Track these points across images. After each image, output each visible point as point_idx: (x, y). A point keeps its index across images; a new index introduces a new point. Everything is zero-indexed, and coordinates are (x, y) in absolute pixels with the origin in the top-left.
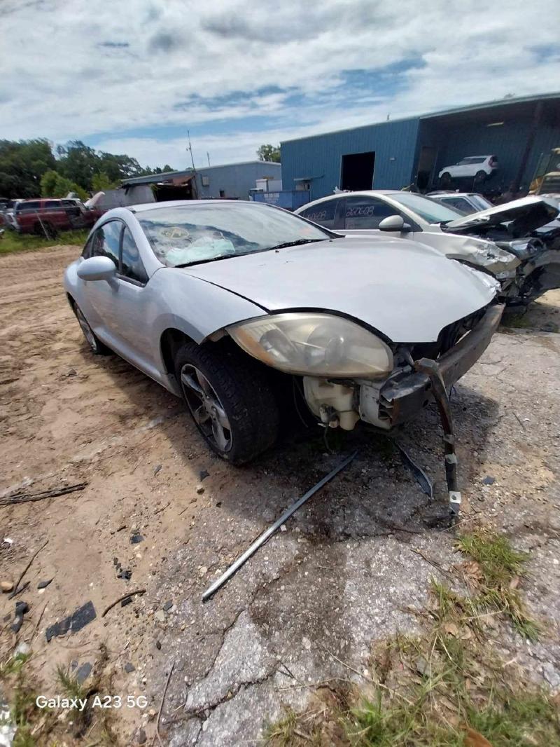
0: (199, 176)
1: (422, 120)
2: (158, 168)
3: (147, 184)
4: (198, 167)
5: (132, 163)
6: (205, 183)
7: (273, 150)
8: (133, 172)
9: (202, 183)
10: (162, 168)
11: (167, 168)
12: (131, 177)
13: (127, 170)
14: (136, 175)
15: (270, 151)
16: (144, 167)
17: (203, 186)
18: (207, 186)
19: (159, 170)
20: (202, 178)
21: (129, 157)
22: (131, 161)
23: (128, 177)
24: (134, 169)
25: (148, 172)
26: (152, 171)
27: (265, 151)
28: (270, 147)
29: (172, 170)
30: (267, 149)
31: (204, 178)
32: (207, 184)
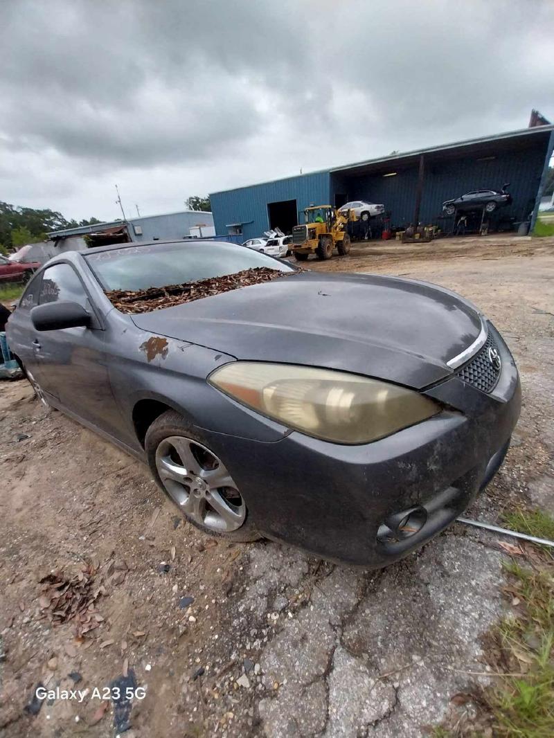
0: (131, 226)
1: (331, 173)
2: (84, 221)
3: (80, 235)
4: (128, 218)
5: (56, 216)
6: (137, 232)
7: (200, 201)
8: (57, 225)
9: (134, 231)
10: (89, 221)
11: (94, 221)
12: (55, 230)
13: (52, 224)
14: (61, 228)
15: (198, 201)
16: (69, 220)
17: (136, 235)
18: (140, 235)
19: (85, 223)
20: (134, 229)
21: (53, 211)
22: (55, 215)
23: (53, 230)
24: (59, 223)
25: (74, 225)
26: (78, 223)
27: (193, 202)
28: (197, 199)
29: (98, 222)
30: (195, 200)
31: (136, 228)
32: (141, 233)
